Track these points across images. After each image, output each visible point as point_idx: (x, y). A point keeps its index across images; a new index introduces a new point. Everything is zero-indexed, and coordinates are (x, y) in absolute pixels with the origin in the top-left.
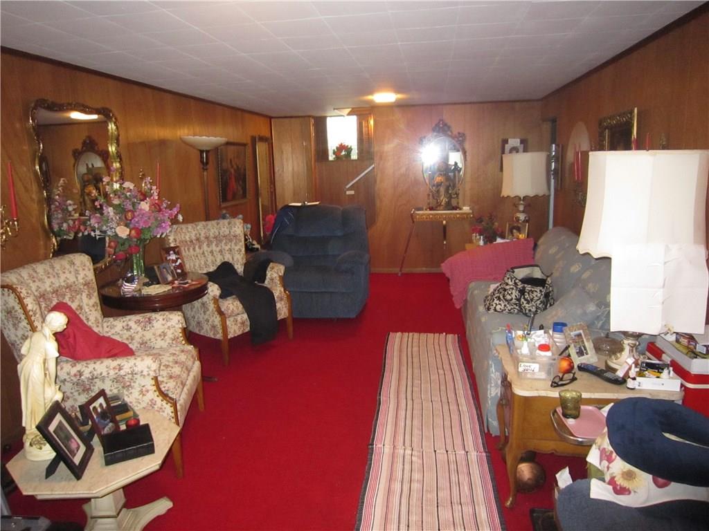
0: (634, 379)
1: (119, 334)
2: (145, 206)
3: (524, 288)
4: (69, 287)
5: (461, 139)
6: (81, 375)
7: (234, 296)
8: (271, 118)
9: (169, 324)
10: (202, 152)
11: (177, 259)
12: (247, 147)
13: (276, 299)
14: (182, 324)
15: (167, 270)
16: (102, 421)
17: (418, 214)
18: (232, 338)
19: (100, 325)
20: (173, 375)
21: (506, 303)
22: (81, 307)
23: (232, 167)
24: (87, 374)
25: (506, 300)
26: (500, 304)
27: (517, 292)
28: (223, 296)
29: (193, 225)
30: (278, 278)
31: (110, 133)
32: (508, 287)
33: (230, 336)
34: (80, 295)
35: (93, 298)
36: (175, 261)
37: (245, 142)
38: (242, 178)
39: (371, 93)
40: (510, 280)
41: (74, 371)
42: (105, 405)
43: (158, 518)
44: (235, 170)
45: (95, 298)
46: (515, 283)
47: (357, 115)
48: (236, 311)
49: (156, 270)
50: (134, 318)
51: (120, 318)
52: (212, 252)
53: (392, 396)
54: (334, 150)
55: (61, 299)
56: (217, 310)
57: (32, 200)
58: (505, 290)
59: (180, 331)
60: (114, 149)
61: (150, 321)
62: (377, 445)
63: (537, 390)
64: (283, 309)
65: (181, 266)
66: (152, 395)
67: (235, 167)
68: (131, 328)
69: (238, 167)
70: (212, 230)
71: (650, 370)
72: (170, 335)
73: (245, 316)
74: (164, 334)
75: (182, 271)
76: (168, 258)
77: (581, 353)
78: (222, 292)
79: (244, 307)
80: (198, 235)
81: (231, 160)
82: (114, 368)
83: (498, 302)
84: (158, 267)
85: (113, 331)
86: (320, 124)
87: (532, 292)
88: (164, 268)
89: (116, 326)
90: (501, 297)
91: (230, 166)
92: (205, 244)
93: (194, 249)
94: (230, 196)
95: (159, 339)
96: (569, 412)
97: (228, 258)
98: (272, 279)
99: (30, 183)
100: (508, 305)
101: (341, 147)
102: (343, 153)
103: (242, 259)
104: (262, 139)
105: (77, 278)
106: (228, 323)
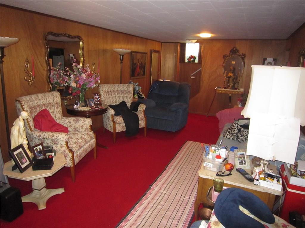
0: (258, 180)
1: (66, 124)
2: (84, 76)
3: (240, 129)
4: (50, 104)
5: (243, 57)
6: (40, 137)
7: (121, 116)
8: (162, 42)
9: (85, 123)
10: (121, 55)
11: (98, 98)
12: (147, 55)
13: (139, 119)
14: (90, 123)
15: (92, 102)
16: (39, 154)
17: (218, 90)
18: (117, 132)
19: (60, 120)
20: (77, 142)
21: (232, 135)
22: (53, 112)
23: (139, 62)
24: (42, 137)
25: (232, 134)
26: (229, 135)
27: (237, 131)
28: (116, 115)
29: (113, 85)
30: (142, 110)
31: (80, 46)
32: (233, 128)
33: (117, 131)
34: (54, 107)
35: (59, 109)
36: (97, 99)
37: (146, 52)
38: (143, 67)
39: (199, 33)
40: (235, 124)
41: (38, 134)
42: (41, 149)
43: (58, 195)
44: (140, 64)
45: (60, 109)
46: (237, 126)
47: (199, 43)
48: (121, 122)
49: (87, 101)
50: (73, 118)
51: (68, 118)
52: (119, 97)
53: (172, 167)
54: (188, 58)
55: (46, 108)
56: (112, 120)
57: (44, 70)
58: (232, 129)
59: (89, 126)
60: (81, 52)
61: (78, 120)
62: (154, 186)
63: (208, 176)
64: (142, 124)
65: (99, 101)
66: (65, 148)
67: (140, 63)
68: (71, 122)
69: (141, 62)
70: (120, 88)
71: (269, 178)
72: (85, 127)
73: (124, 124)
74: (82, 127)
75: (100, 103)
76: (95, 97)
77: (241, 163)
78: (115, 113)
79: (124, 120)
80: (114, 89)
81: (138, 60)
82: (51, 136)
83: (228, 134)
84: (88, 100)
85: (65, 122)
86: (183, 46)
87: (244, 131)
88: (91, 101)
89: (66, 121)
90: (230, 132)
91: (137, 62)
92: (116, 93)
93: (111, 95)
94: (136, 74)
95: (81, 128)
96: (217, 189)
97: (125, 100)
98: (140, 111)
99: (43, 64)
100: (232, 136)
101: (192, 57)
102: (192, 59)
103: (131, 101)
104: (155, 51)
105: (54, 101)
106: (116, 126)
